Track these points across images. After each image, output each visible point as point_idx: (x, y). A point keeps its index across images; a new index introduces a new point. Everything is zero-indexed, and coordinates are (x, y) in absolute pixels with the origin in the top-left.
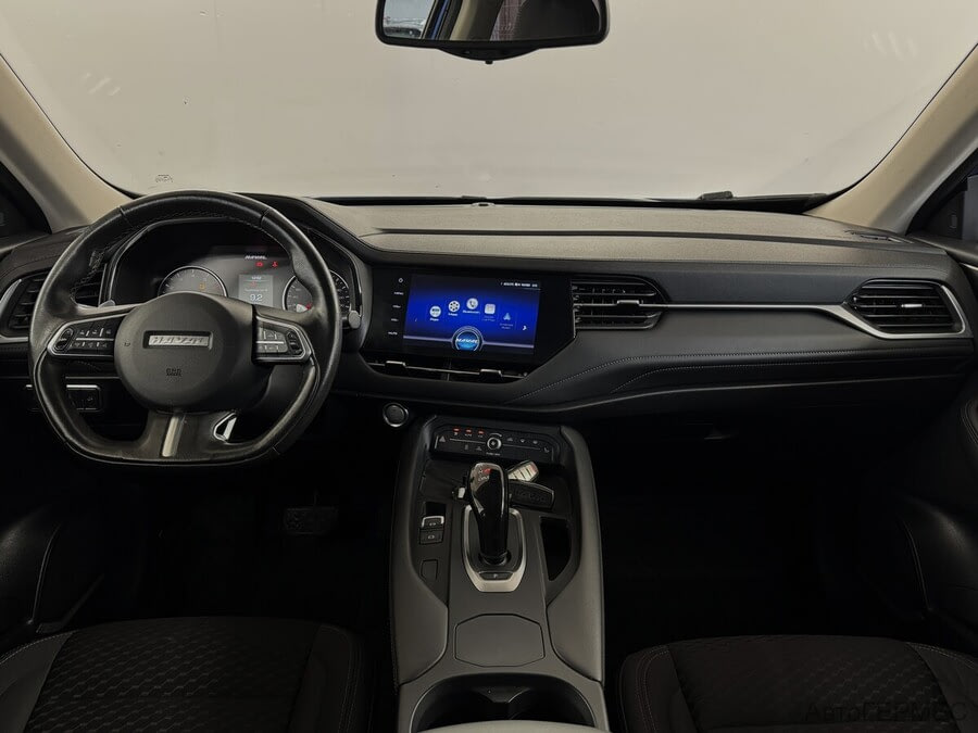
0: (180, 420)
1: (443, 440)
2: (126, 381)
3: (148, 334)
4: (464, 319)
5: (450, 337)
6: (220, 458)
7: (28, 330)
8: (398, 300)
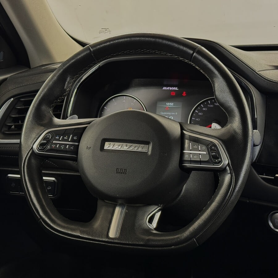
0: (123, 208)
2: (86, 177)
3: (104, 141)
6: (153, 243)
7: (20, 134)
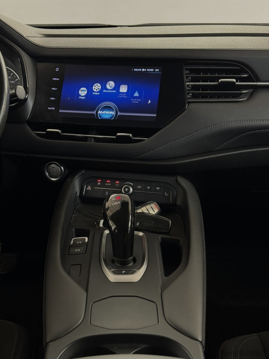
1: (89, 188)
4: (104, 96)
5: (93, 110)
8: (55, 84)
